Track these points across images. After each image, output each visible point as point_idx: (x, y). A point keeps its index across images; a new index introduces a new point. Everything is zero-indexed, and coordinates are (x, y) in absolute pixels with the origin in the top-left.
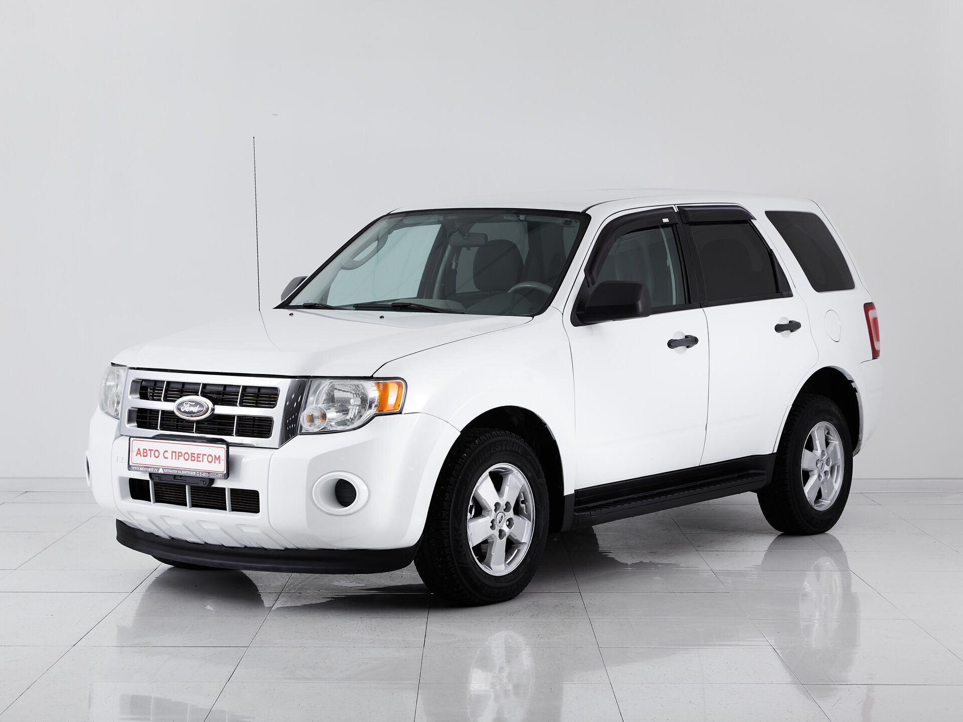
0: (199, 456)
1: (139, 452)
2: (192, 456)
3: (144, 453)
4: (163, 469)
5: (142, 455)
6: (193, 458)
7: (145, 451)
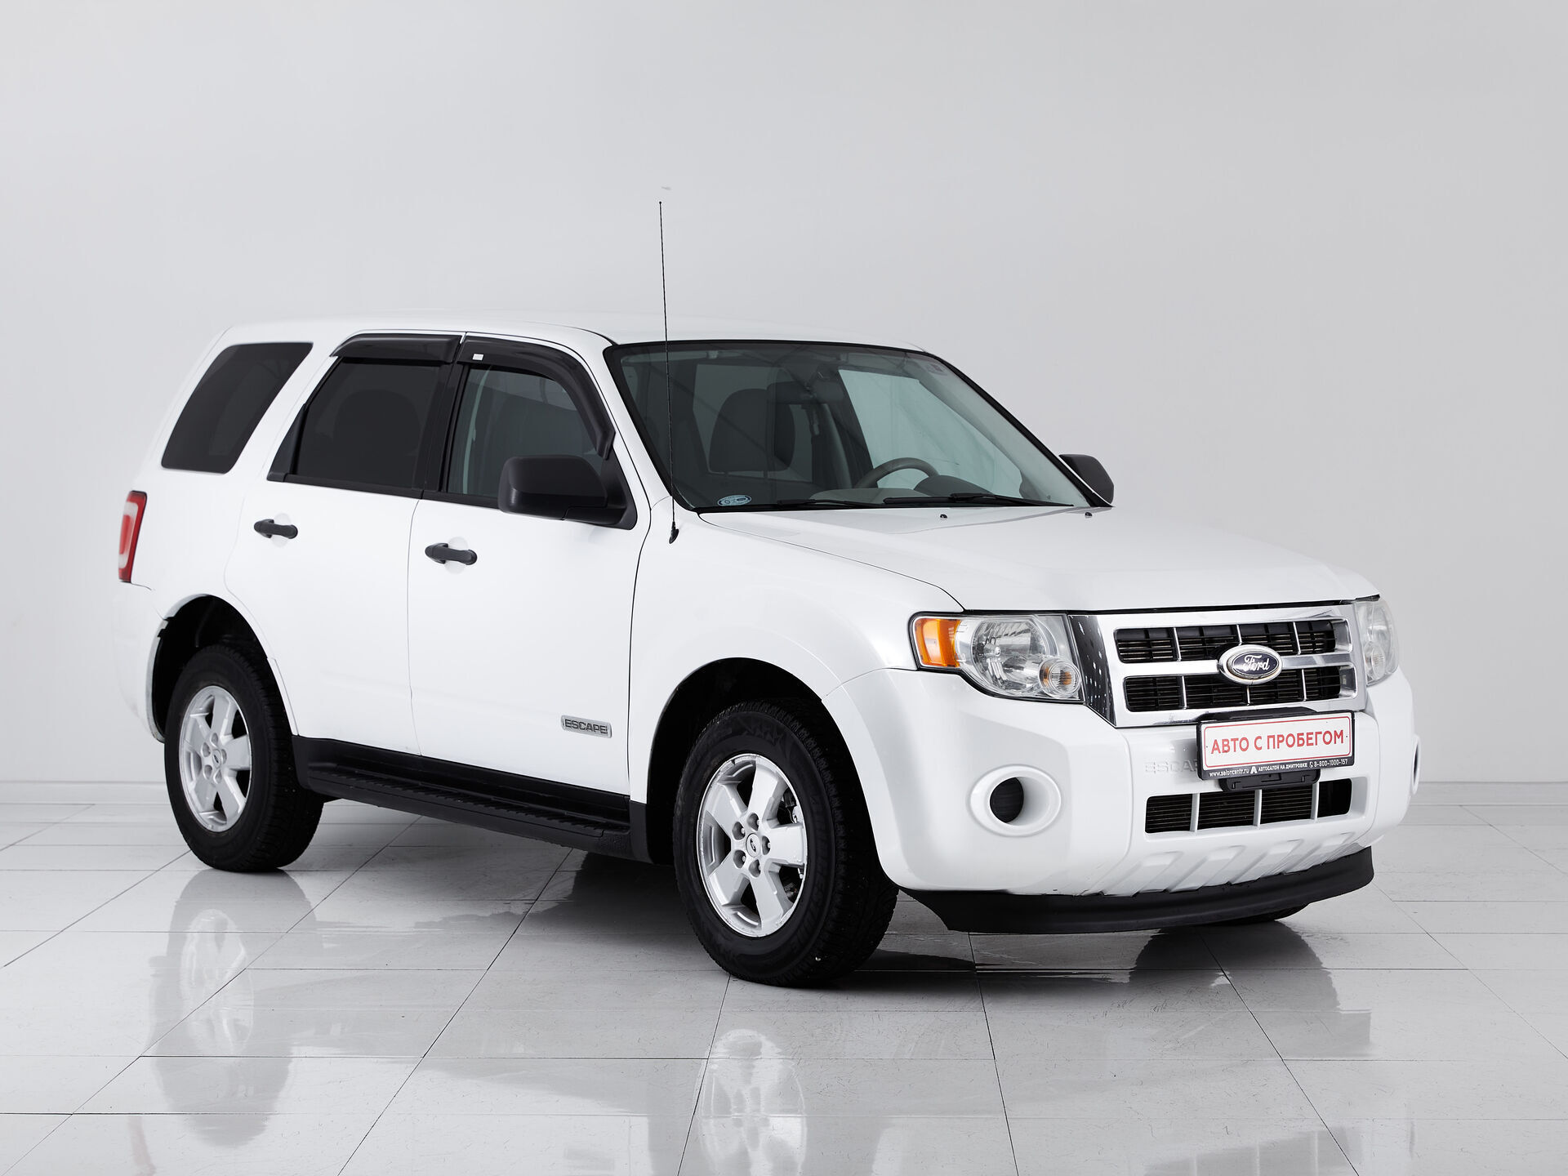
0: (1310, 736)
1: (1216, 747)
2: (1299, 739)
3: (1223, 747)
4: (1257, 767)
5: (1221, 750)
6: (1301, 742)
7: (1226, 743)
